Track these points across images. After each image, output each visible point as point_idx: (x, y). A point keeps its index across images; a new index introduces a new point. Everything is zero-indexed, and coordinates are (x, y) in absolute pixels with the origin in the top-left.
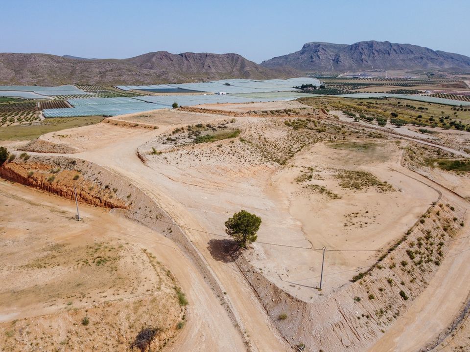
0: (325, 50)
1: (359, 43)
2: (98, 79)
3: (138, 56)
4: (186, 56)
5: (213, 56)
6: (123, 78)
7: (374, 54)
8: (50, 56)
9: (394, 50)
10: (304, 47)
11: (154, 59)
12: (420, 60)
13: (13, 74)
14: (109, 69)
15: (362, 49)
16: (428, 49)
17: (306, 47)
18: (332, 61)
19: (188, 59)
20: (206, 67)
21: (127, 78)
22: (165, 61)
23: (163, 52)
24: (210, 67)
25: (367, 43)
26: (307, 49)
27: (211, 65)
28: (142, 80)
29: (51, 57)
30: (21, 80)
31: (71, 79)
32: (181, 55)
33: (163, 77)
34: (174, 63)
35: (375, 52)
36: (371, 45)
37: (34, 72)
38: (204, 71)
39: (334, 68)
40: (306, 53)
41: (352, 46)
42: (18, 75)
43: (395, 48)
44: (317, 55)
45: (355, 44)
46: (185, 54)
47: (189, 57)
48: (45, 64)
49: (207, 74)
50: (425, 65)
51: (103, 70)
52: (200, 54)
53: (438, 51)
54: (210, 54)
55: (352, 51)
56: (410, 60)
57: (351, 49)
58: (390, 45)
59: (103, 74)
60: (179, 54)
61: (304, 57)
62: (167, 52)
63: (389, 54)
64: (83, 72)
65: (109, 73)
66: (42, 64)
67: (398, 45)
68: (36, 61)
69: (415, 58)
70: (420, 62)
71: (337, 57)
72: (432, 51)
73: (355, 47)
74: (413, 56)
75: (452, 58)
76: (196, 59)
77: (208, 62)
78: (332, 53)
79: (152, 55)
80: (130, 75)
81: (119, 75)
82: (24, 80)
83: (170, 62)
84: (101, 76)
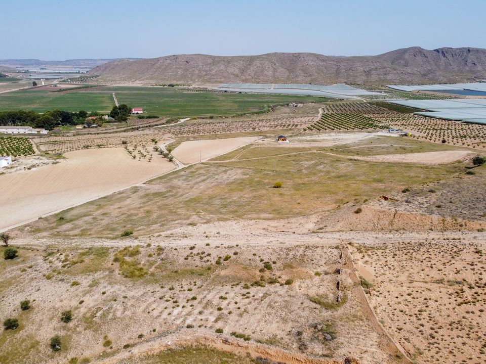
2: (364, 78)
3: (387, 53)
4: (443, 52)
5: (477, 51)
6: (389, 77)
8: (315, 55)
11: (407, 56)
13: (287, 73)
14: (373, 67)
19: (446, 55)
20: (470, 64)
21: (394, 77)
22: (419, 58)
23: (416, 48)
24: (474, 64)
27: (475, 61)
28: (410, 79)
29: (317, 56)
30: (297, 79)
31: (337, 78)
32: (437, 51)
33: (430, 76)
34: (430, 60)
37: (305, 71)
38: (467, 68)
42: (292, 74)
46: (442, 49)
47: (447, 52)
48: (313, 63)
49: (471, 71)
51: (367, 69)
52: (460, 49)
54: (473, 48)
59: (368, 73)
60: (435, 50)
62: (420, 48)
64: (348, 70)
65: (374, 72)
66: (310, 63)
68: (305, 60)
76: (455, 54)
77: (471, 58)
79: (405, 51)
80: (395, 73)
81: (385, 74)
82: (299, 79)
83: (425, 59)
84: (366, 75)
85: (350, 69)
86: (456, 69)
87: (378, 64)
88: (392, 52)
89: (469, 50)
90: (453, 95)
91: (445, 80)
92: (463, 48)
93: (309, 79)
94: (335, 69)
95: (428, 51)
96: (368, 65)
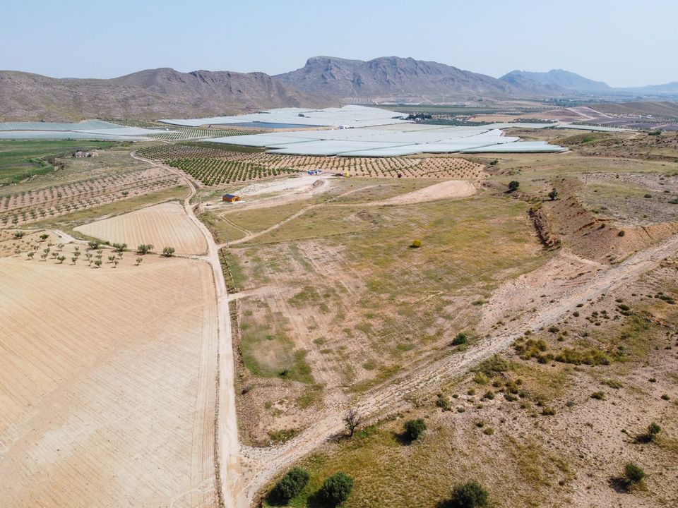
0: (339, 68)
1: (379, 59)
2: (122, 110)
3: (129, 75)
4: (201, 76)
5: (238, 76)
6: (156, 108)
7: (399, 74)
9: (421, 69)
10: (308, 63)
11: (159, 80)
12: (451, 82)
14: (128, 95)
15: (384, 67)
16: (455, 69)
17: (311, 64)
18: (351, 83)
19: (206, 79)
20: (235, 92)
21: (162, 109)
22: (176, 83)
23: (168, 69)
24: (240, 91)
25: (388, 59)
26: (314, 66)
27: (240, 88)
28: (182, 111)
32: (194, 74)
34: (189, 86)
35: (400, 71)
36: (393, 61)
37: (22, 100)
38: (234, 97)
39: (358, 92)
40: (313, 71)
41: (370, 62)
43: (420, 66)
44: (331, 73)
45: (374, 61)
46: (199, 72)
47: (206, 77)
50: (458, 88)
51: (121, 97)
52: (219, 73)
53: (465, 71)
55: (373, 70)
56: (440, 81)
57: (370, 67)
58: (415, 62)
59: (125, 103)
60: (190, 73)
61: (312, 76)
63: (416, 73)
64: (93, 99)
65: (132, 102)
66: (25, 87)
67: (423, 63)
68: (14, 83)
69: (445, 79)
70: (452, 85)
71: (357, 78)
72: (460, 70)
73: (375, 64)
74: (441, 77)
75: (481, 80)
76: (215, 79)
77: (234, 84)
78: (349, 72)
79: (154, 73)
81: (148, 104)
82: (18, 113)
83: (183, 84)
84: (123, 106)
85: (95, 98)
86: (222, 97)
87: (134, 90)
88: (137, 73)
89: (229, 75)
90: (258, 129)
91: (222, 111)
92: (222, 72)
93: (34, 114)
94: (71, 98)
95: (183, 74)
96: (121, 92)
